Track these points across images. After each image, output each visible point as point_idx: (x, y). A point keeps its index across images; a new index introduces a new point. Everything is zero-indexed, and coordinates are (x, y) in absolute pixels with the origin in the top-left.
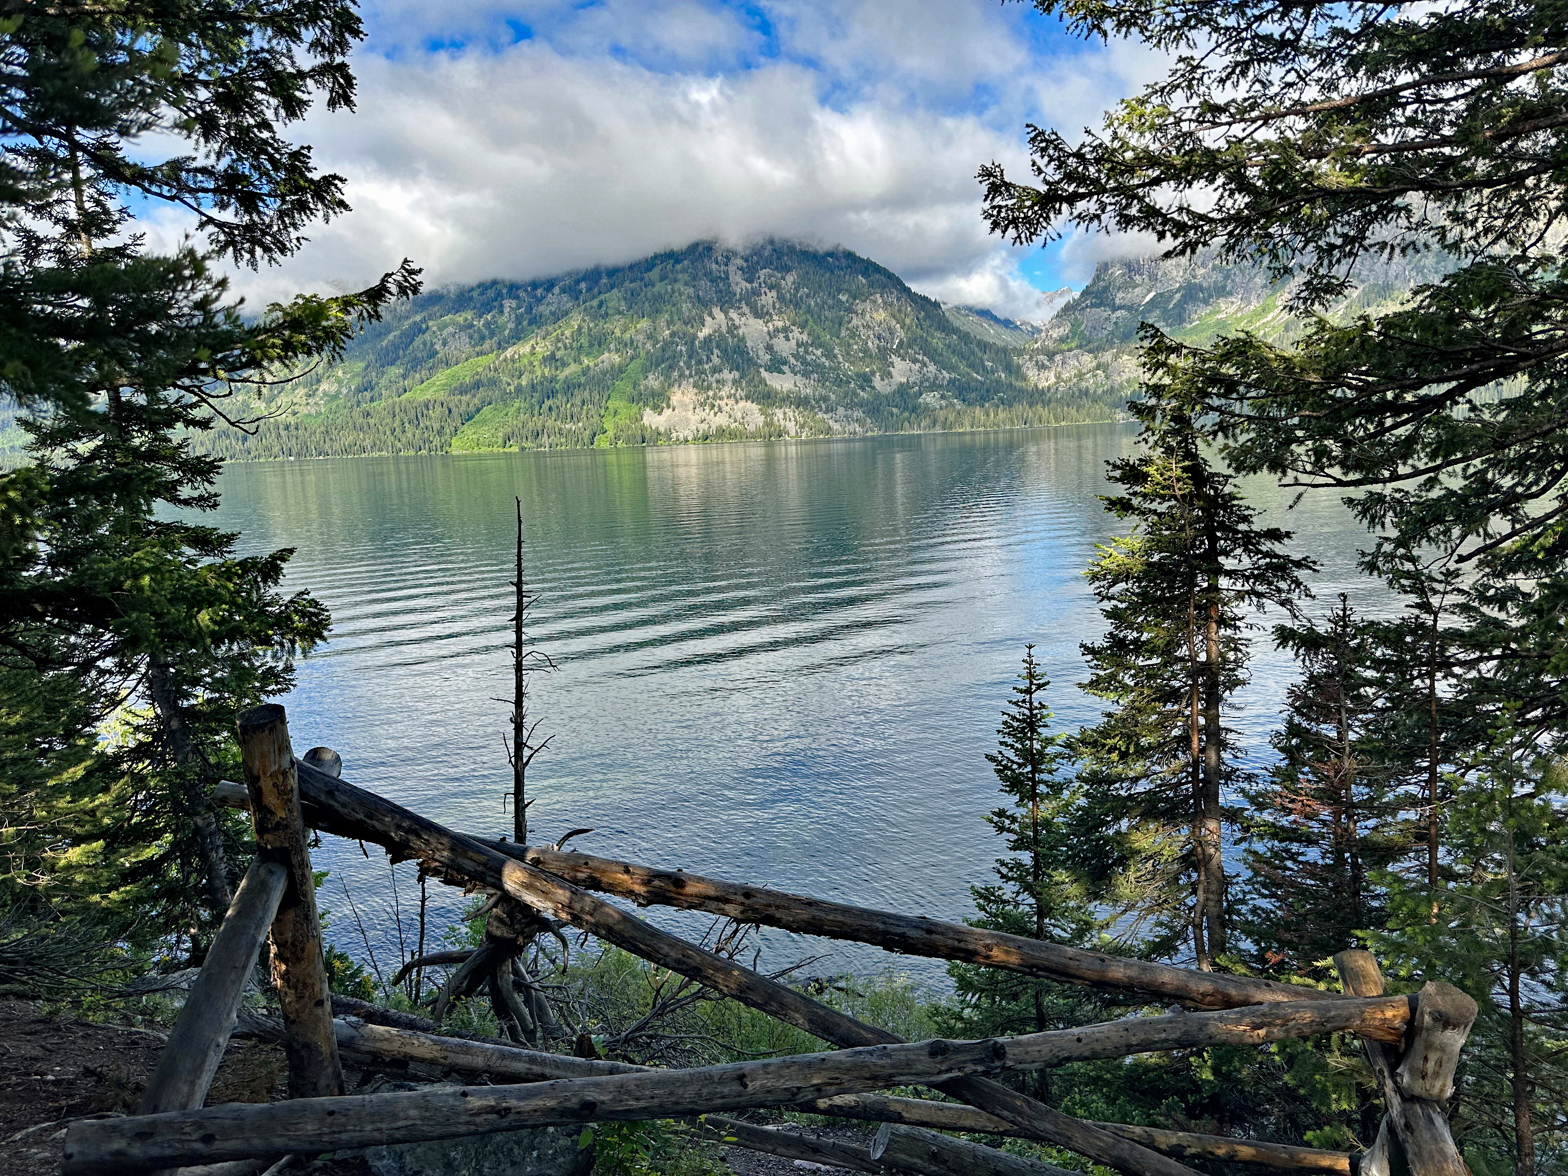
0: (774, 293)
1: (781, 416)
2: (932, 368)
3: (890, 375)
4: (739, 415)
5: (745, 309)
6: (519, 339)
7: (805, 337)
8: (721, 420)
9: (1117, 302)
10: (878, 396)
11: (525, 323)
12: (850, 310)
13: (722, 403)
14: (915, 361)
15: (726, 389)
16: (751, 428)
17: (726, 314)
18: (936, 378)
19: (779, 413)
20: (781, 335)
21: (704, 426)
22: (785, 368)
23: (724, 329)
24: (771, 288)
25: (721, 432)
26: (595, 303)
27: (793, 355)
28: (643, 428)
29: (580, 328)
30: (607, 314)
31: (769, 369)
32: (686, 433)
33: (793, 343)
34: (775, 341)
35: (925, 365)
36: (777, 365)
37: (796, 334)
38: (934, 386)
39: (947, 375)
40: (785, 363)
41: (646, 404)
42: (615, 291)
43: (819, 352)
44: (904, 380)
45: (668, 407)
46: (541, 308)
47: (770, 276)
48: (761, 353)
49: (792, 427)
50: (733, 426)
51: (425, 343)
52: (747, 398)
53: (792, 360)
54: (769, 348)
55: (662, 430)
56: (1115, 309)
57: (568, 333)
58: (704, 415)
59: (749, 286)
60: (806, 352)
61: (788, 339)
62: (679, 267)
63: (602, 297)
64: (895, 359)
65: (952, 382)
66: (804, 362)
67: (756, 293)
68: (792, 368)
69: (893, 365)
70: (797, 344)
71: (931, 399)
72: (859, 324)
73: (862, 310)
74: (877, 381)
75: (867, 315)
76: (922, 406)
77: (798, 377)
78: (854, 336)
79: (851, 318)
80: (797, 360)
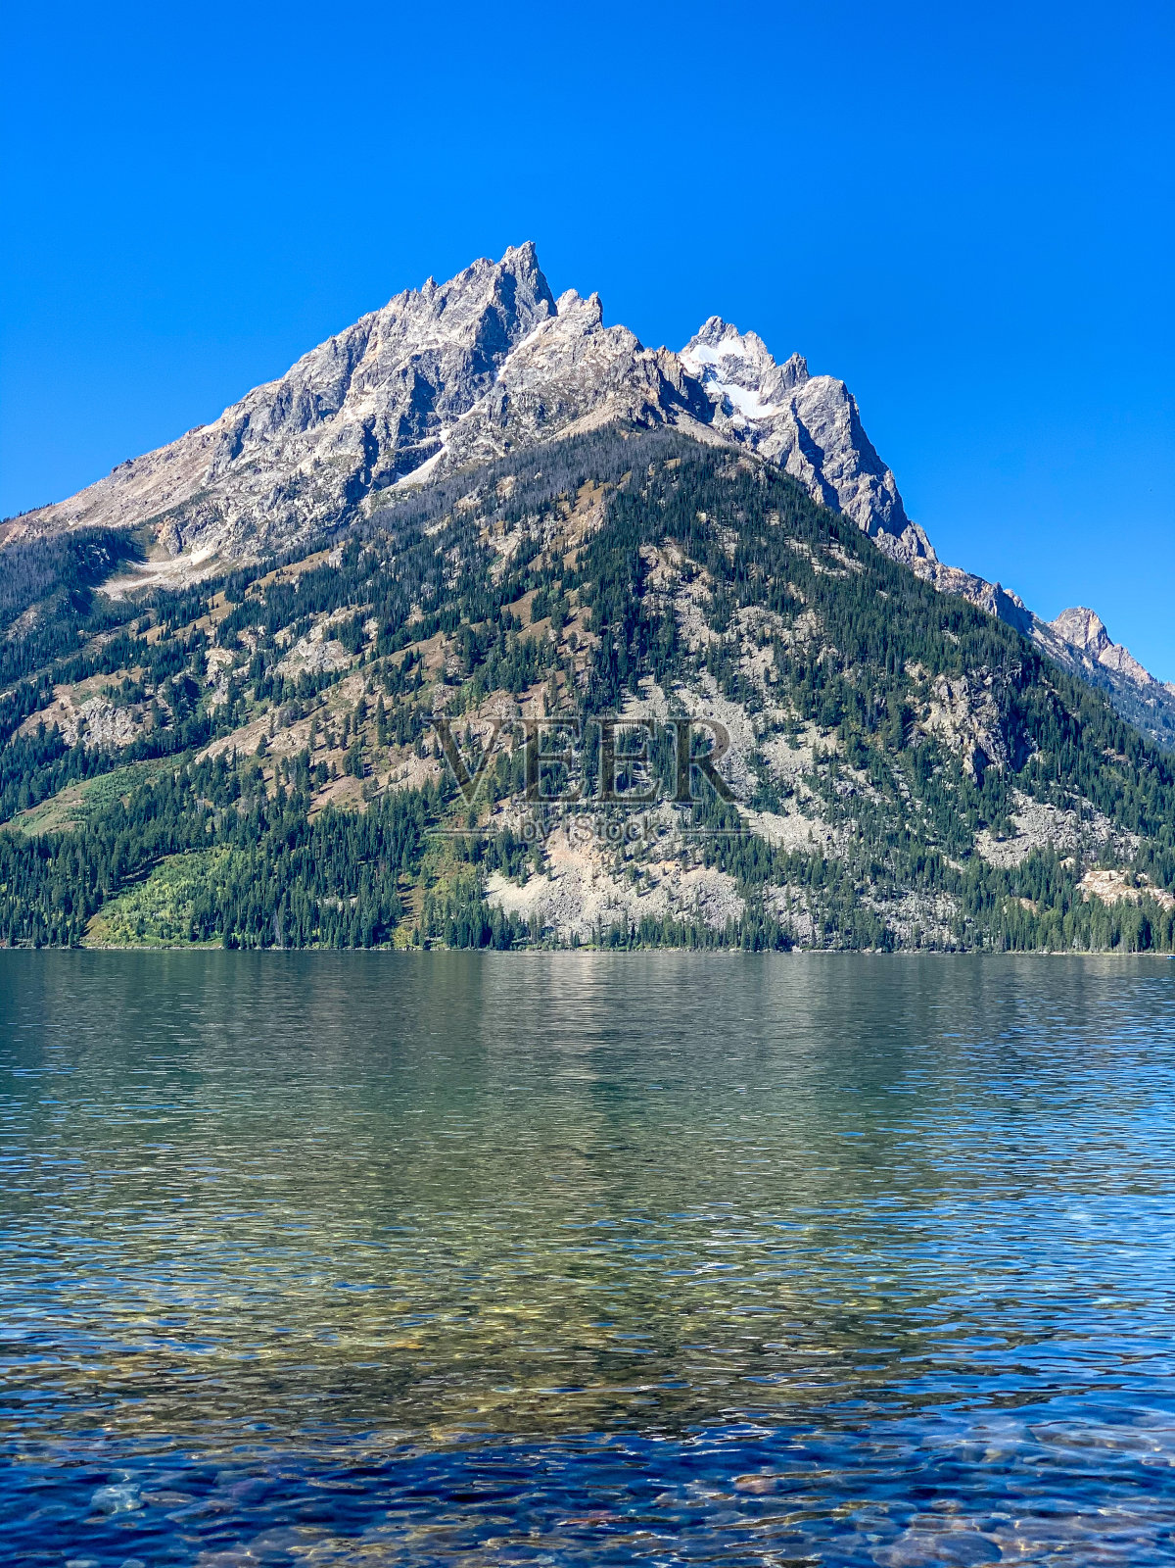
0: (768, 654)
1: (781, 903)
2: (1102, 827)
3: (1012, 831)
4: (689, 896)
5: (709, 681)
6: (236, 724)
7: (831, 744)
8: (654, 904)
10: (986, 871)
11: (249, 695)
12: (925, 694)
13: (655, 869)
14: (1067, 805)
15: (665, 840)
16: (718, 923)
17: (669, 692)
18: (1113, 842)
19: (778, 897)
20: (782, 737)
21: (613, 916)
22: (790, 804)
23: (663, 719)
24: (764, 642)
25: (652, 932)
26: (397, 658)
27: (806, 779)
28: (485, 914)
29: (363, 708)
30: (420, 682)
31: (755, 803)
32: (576, 925)
33: (806, 755)
34: (768, 748)
35: (1087, 815)
36: (772, 797)
37: (812, 733)
38: (1110, 859)
39: (1136, 840)
40: (790, 794)
41: (495, 864)
42: (440, 635)
43: (860, 776)
44: (1040, 841)
45: (541, 871)
46: (282, 668)
47: (762, 621)
48: (739, 770)
49: (803, 925)
50: (676, 918)
51: (42, 727)
52: (709, 862)
53: (806, 791)
54: (758, 761)
55: (525, 917)
57: (338, 717)
58: (615, 891)
59: (716, 637)
60: (835, 774)
61: (796, 746)
62: (573, 595)
63: (414, 647)
64: (1020, 798)
65: (1146, 854)
66: (830, 796)
67: (729, 652)
68: (803, 804)
69: (1017, 810)
70: (816, 757)
71: (1103, 885)
72: (946, 723)
73: (951, 695)
74: (985, 842)
75: (962, 707)
76: (1086, 898)
77: (817, 824)
78: (934, 746)
79: (928, 711)
80: (814, 790)
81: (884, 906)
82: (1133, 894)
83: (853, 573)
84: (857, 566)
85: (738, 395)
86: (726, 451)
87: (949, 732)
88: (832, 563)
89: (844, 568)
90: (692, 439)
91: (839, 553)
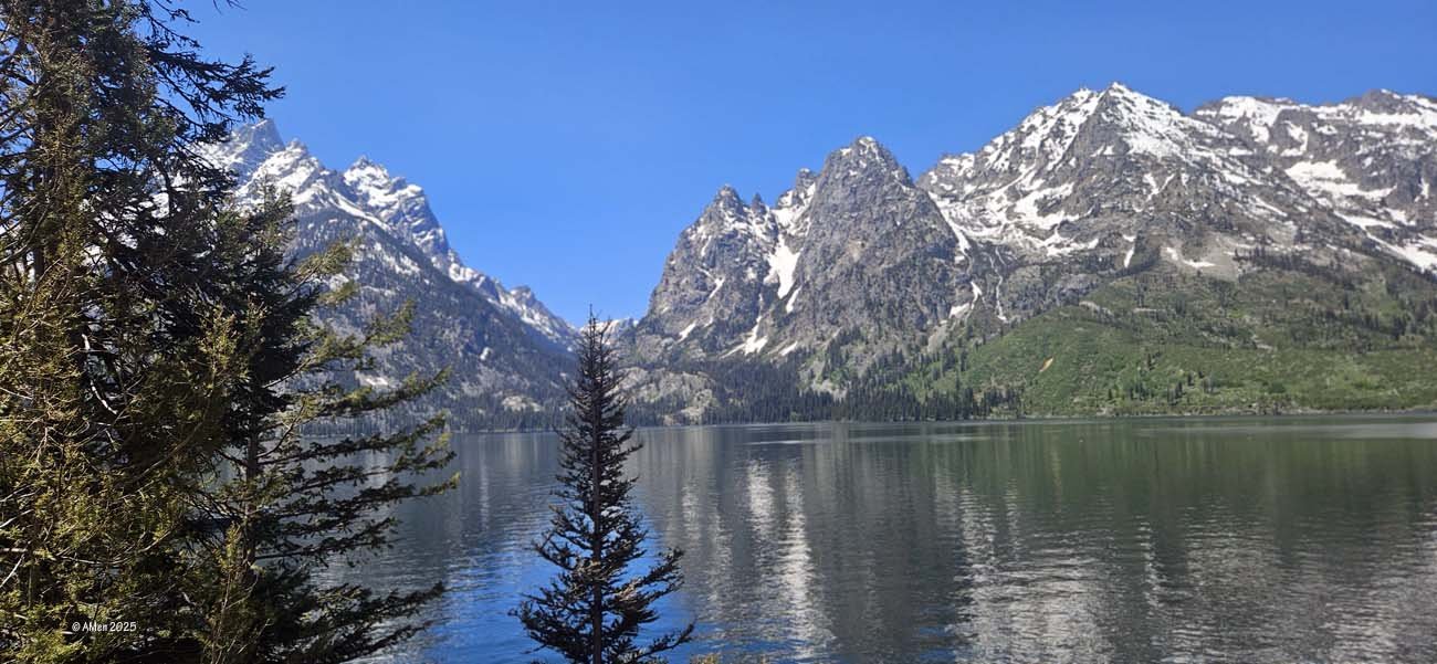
2: (515, 377)
3: (477, 382)
5: (344, 316)
9: (666, 332)
10: (466, 397)
14: (499, 369)
18: (519, 384)
22: (381, 372)
24: (371, 302)
27: (388, 361)
35: (509, 373)
38: (517, 391)
39: (528, 384)
43: (413, 359)
44: (489, 385)
53: (388, 366)
56: (664, 336)
60: (401, 357)
64: (482, 367)
65: (532, 388)
66: (398, 367)
68: (386, 373)
69: (480, 371)
70: (394, 353)
71: (514, 403)
72: (452, 337)
73: (453, 325)
74: (466, 386)
75: (459, 330)
76: (506, 408)
77: (393, 379)
78: (447, 346)
79: (444, 332)
80: (391, 364)
81: (418, 414)
82: (524, 406)
83: (414, 272)
84: (416, 269)
85: (373, 192)
86: (358, 217)
87: (452, 340)
88: (404, 267)
89: (409, 269)
90: (344, 211)
91: (406, 261)
